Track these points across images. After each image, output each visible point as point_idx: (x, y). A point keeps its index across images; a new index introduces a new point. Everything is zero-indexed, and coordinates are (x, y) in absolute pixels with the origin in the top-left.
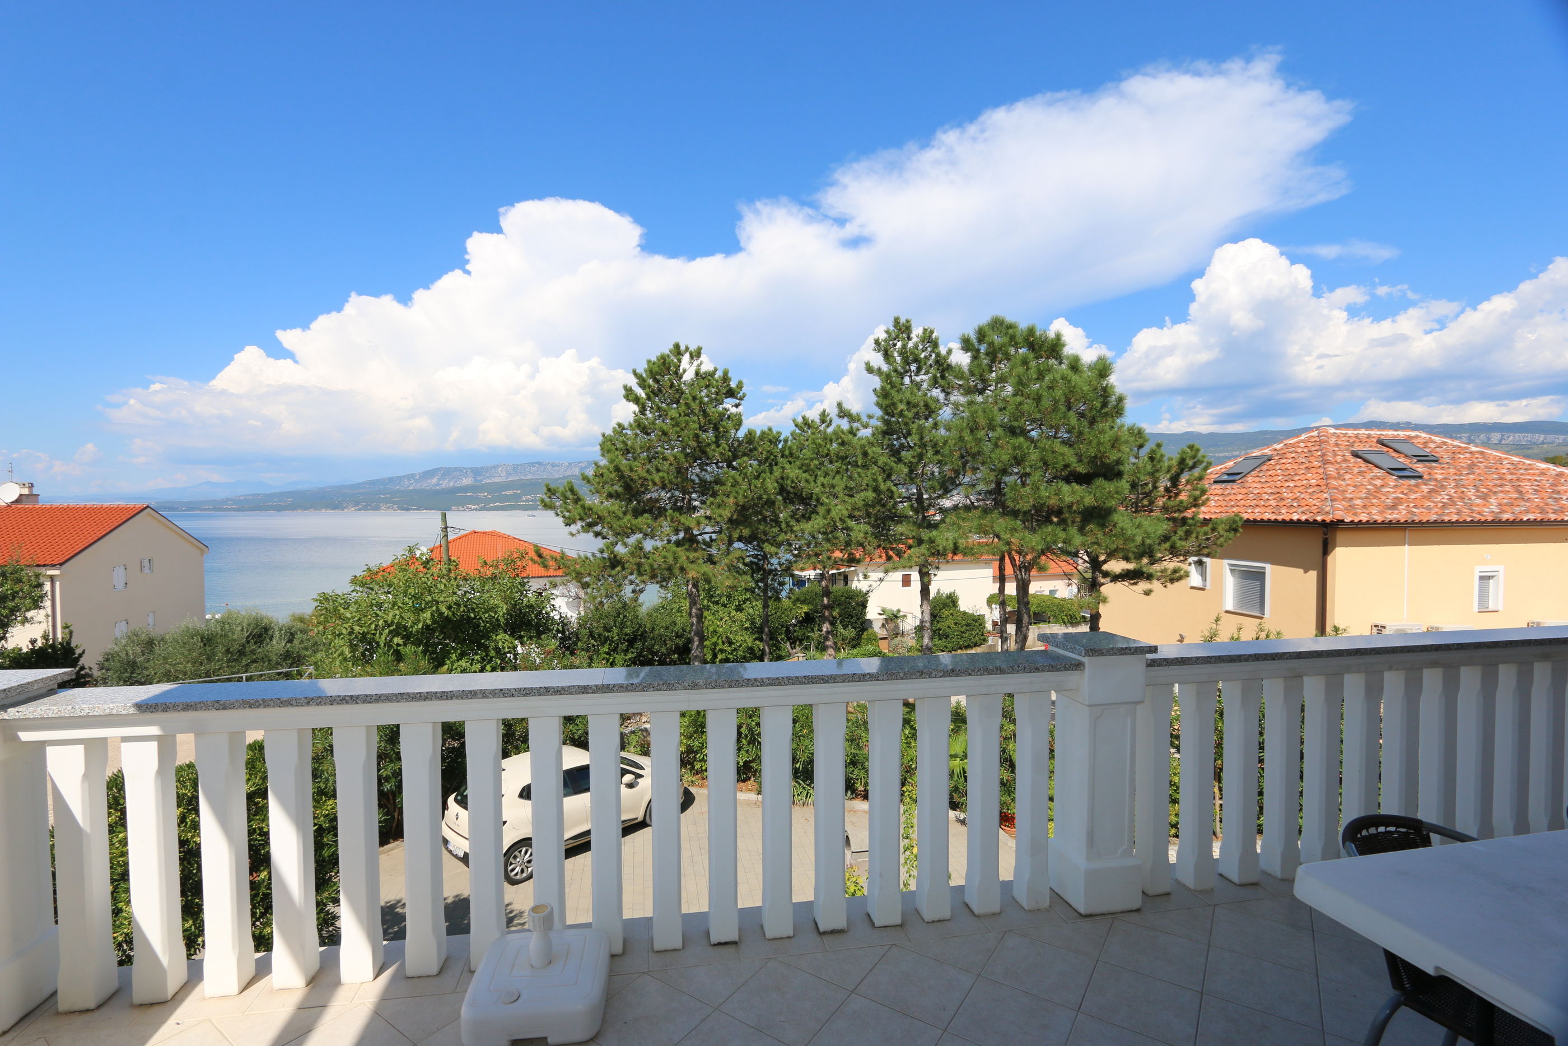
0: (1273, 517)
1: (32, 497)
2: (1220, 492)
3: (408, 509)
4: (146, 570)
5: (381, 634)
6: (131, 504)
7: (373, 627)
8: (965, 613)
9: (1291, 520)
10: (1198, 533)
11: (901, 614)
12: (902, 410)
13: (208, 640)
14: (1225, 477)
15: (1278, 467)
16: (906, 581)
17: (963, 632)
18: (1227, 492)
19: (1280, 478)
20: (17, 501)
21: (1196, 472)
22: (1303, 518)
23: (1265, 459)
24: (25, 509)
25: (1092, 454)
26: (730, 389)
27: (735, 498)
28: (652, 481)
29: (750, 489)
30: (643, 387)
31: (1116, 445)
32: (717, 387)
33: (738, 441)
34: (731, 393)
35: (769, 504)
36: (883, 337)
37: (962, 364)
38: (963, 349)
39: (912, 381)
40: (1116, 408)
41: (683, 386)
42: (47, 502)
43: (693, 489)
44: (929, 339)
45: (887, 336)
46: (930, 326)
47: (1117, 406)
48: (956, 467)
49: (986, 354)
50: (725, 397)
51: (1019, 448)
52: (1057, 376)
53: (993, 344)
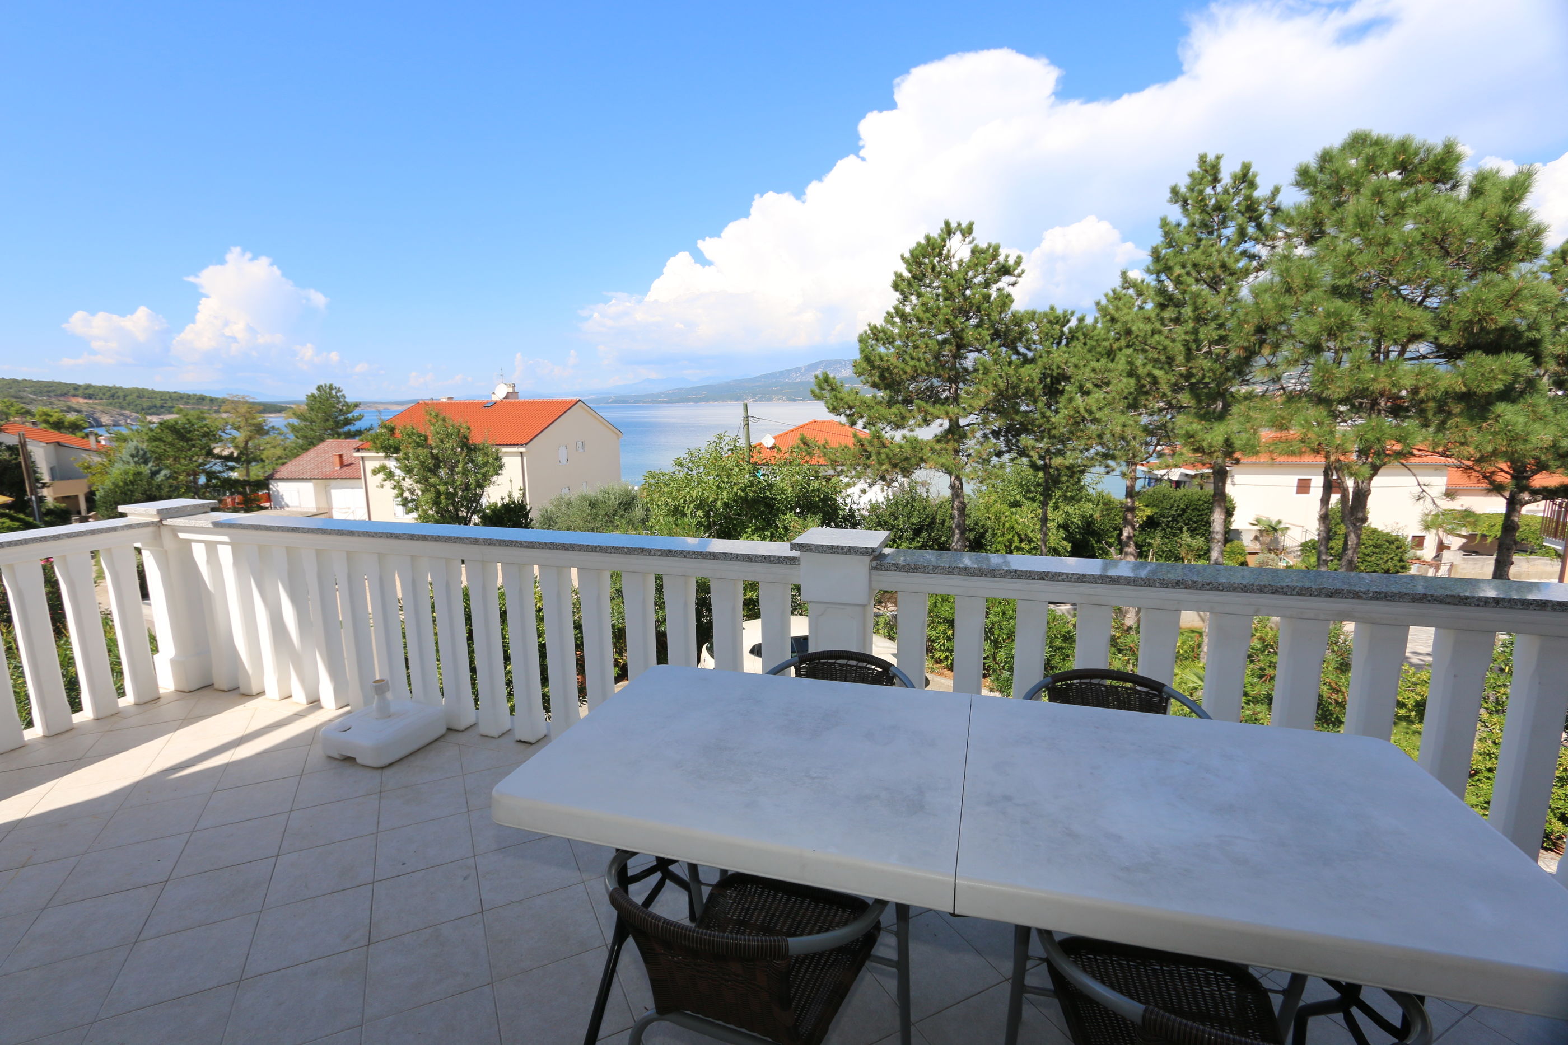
1: (514, 394)
3: (795, 400)
4: (580, 449)
5: (688, 507)
6: (569, 399)
7: (682, 500)
8: (1375, 531)
11: (1282, 526)
13: (593, 504)
16: (1303, 487)
17: (1368, 555)
20: (506, 397)
24: (510, 403)
25: (1464, 318)
26: (1003, 266)
27: (986, 386)
28: (903, 370)
29: (1001, 377)
30: (910, 272)
31: (1512, 302)
32: (984, 266)
33: (1005, 324)
34: (1005, 270)
35: (1029, 392)
36: (1183, 183)
37: (1291, 204)
38: (1298, 184)
39: (1219, 236)
40: (1527, 247)
41: (955, 266)
42: (522, 398)
43: (957, 377)
44: (1245, 178)
45: (1187, 180)
46: (1247, 160)
47: (1528, 243)
48: (1246, 344)
49: (1329, 187)
50: (999, 276)
51: (1336, 314)
52: (1421, 208)
53: (1342, 172)
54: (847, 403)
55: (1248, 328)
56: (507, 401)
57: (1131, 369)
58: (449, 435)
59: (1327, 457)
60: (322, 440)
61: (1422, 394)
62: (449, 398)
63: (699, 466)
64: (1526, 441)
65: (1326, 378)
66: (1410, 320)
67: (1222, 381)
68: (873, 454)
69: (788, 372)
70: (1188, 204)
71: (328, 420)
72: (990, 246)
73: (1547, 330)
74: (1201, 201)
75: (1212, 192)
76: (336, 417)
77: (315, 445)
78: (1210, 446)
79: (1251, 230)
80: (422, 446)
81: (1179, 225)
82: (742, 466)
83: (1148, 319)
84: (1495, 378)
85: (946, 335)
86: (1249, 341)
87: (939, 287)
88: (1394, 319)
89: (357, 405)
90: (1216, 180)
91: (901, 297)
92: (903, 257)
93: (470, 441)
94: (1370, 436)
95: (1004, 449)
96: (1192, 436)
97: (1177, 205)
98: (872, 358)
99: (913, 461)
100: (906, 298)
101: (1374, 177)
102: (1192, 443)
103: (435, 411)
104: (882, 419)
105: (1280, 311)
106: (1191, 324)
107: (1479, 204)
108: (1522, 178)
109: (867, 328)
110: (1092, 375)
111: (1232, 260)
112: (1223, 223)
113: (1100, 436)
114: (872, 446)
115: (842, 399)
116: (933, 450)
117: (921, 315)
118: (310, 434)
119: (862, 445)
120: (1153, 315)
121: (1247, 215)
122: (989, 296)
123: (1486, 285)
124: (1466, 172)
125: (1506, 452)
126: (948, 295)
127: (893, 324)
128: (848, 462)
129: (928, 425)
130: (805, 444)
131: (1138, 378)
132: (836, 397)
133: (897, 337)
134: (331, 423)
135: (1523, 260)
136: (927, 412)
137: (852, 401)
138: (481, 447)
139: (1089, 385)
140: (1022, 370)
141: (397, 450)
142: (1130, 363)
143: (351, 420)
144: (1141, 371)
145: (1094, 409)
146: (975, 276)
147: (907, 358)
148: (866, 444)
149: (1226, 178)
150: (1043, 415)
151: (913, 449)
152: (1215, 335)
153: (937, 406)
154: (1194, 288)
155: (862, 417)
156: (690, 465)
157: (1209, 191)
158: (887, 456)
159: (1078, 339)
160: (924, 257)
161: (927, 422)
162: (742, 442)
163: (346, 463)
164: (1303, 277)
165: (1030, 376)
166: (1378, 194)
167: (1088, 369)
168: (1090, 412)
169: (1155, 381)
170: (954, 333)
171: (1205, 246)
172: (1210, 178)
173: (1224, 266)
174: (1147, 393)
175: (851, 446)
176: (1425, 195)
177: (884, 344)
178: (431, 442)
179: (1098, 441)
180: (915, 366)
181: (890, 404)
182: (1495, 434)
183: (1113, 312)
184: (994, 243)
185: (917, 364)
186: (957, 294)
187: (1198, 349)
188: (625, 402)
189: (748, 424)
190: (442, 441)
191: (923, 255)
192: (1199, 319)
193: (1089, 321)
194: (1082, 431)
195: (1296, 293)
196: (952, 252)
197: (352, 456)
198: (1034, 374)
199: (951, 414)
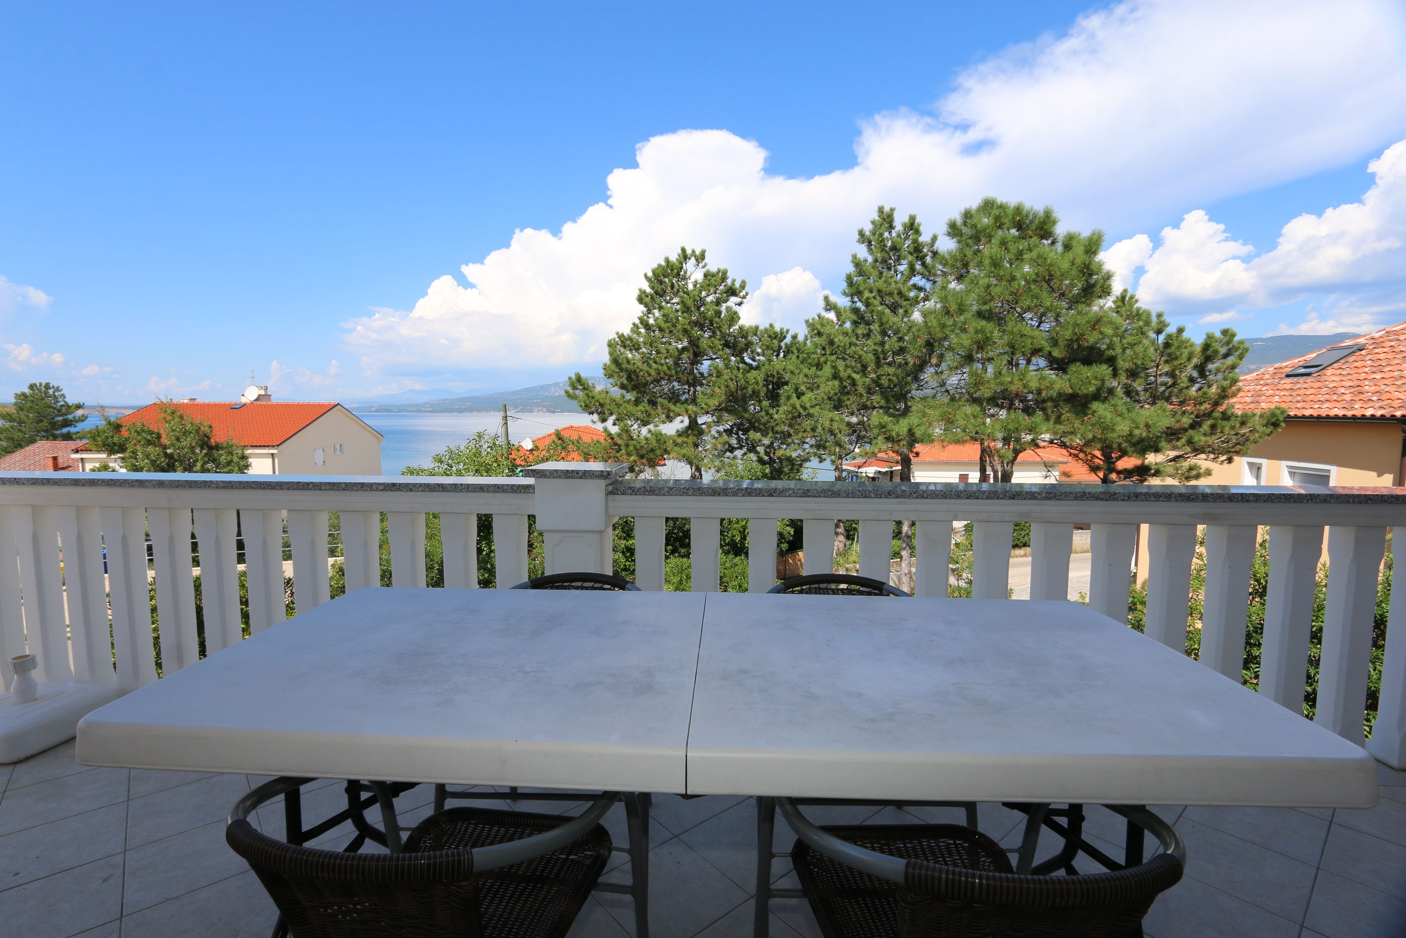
0: (1341, 413)
1: (267, 396)
2: (1288, 386)
4: (338, 452)
6: (327, 402)
9: (1363, 415)
10: (1223, 427)
12: (868, 298)
14: (1302, 371)
15: (1370, 357)
18: (1298, 386)
19: (1367, 370)
20: (257, 400)
21: (1230, 361)
22: (1379, 413)
23: (1355, 348)
24: (261, 405)
25: (1067, 337)
26: (731, 288)
27: (719, 388)
28: (647, 372)
29: (731, 379)
30: (653, 288)
31: (1096, 327)
32: (715, 286)
33: (734, 336)
34: (732, 292)
35: (755, 394)
36: (868, 228)
37: (945, 250)
38: (949, 234)
39: (896, 271)
40: (1102, 287)
41: (690, 287)
42: (276, 399)
43: (695, 382)
44: (912, 226)
45: (871, 226)
46: (913, 213)
47: (1103, 285)
48: (920, 354)
49: (970, 238)
50: (728, 296)
51: (982, 331)
52: (1034, 254)
53: (979, 226)
54: (598, 401)
55: (920, 342)
56: (258, 403)
57: (835, 373)
58: (186, 433)
59: (982, 444)
60: (32, 441)
61: (1044, 394)
62: (191, 399)
63: (458, 463)
64: (1113, 430)
65: (978, 382)
66: (1032, 337)
67: (903, 384)
68: (622, 447)
69: (548, 386)
70: (872, 245)
71: (42, 421)
72: (719, 271)
73: (1119, 350)
74: (881, 241)
75: (889, 236)
76: (53, 419)
77: (21, 447)
78: (898, 435)
79: (918, 267)
80: (154, 445)
81: (866, 261)
82: (500, 461)
83: (846, 334)
84: (1090, 383)
85: (686, 344)
86: (922, 352)
87: (678, 304)
88: (1022, 336)
89: (79, 407)
90: (891, 227)
91: (645, 309)
92: (646, 276)
93: (212, 440)
94: (1011, 427)
95: (736, 446)
96: (884, 427)
97: (863, 245)
98: (620, 361)
99: (658, 452)
100: (649, 311)
101: (1000, 232)
102: (885, 433)
103: (172, 411)
104: (629, 415)
105: (943, 328)
106: (879, 338)
107: (1070, 255)
108: (1095, 238)
109: (616, 336)
110: (805, 380)
111: (906, 289)
112: (898, 260)
113: (813, 430)
114: (621, 438)
115: (593, 398)
116: (676, 444)
117: (663, 325)
118: (17, 435)
119: (612, 439)
120: (850, 331)
121: (915, 255)
122: (720, 313)
123: (1079, 313)
124: (1061, 230)
125: (1101, 439)
126: (685, 309)
127: (639, 334)
128: (600, 455)
129: (671, 421)
130: (560, 439)
131: (841, 380)
132: (587, 395)
133: (642, 344)
134: (45, 423)
135: (1100, 297)
136: (669, 410)
137: (602, 399)
138: (225, 445)
139: (803, 388)
140: (748, 375)
141: (122, 449)
142: (834, 367)
143: (71, 421)
144: (842, 374)
145: (808, 405)
146: (708, 295)
147: (651, 362)
148: (615, 437)
149: (898, 226)
150: (767, 413)
151: (658, 441)
152: (896, 346)
153: (678, 405)
154: (880, 308)
155: (611, 414)
156: (450, 461)
157: (886, 234)
158: (635, 447)
159: (793, 353)
160: (665, 277)
161: (670, 419)
162: (501, 441)
163: (61, 466)
164: (957, 303)
165: (755, 379)
166: (1004, 243)
167: (801, 376)
168: (805, 409)
169: (854, 383)
170: (690, 342)
171: (886, 277)
172: (887, 225)
173: (900, 293)
174: (848, 393)
175: (602, 441)
176: (1035, 246)
177: (630, 350)
178: (165, 440)
179: (812, 434)
180: (658, 370)
181: (637, 402)
182: (1093, 425)
183: (819, 327)
184: (722, 268)
185: (660, 367)
186: (693, 309)
187: (885, 359)
188: (388, 411)
189: (507, 423)
190: (178, 439)
191: (663, 275)
192: (884, 333)
193: (801, 338)
194: (799, 424)
195: (953, 316)
196: (688, 274)
197: (69, 459)
198: (759, 378)
199: (690, 412)
